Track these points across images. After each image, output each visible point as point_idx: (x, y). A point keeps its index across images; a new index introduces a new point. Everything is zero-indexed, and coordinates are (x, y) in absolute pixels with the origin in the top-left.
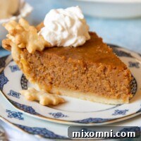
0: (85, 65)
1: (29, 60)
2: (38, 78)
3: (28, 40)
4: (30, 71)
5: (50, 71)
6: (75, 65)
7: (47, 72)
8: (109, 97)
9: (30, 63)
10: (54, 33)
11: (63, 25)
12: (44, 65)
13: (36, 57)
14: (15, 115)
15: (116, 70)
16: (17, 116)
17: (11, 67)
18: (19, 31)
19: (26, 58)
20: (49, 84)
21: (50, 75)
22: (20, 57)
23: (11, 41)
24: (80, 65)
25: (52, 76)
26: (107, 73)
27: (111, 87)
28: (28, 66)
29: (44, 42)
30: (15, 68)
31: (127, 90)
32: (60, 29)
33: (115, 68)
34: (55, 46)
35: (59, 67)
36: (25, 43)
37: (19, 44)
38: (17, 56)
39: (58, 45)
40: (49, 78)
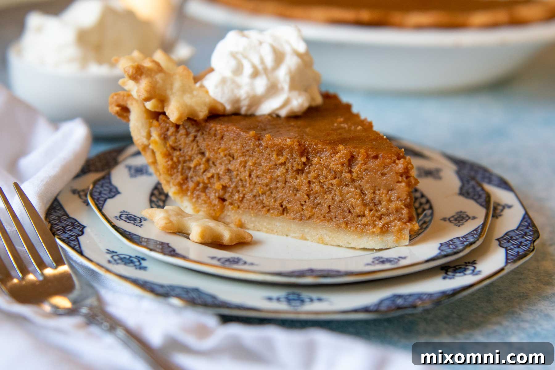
0: (303, 152)
1: (171, 142)
2: (191, 185)
3: (169, 92)
4: (172, 170)
5: (221, 170)
6: (280, 153)
7: (213, 171)
8: (362, 230)
9: (174, 149)
10: (234, 82)
11: (257, 62)
12: (207, 154)
13: (187, 134)
14: (127, 261)
15: (377, 162)
16: (132, 262)
17: (130, 168)
18: (149, 70)
19: (165, 138)
20: (216, 202)
21: (219, 178)
22: (149, 136)
23: (129, 95)
24: (291, 152)
25: (225, 180)
26: (355, 169)
27: (365, 205)
28: (168, 155)
29: (207, 100)
30: (139, 171)
31: (405, 211)
32: (248, 70)
33: (376, 157)
34: (236, 114)
35: (241, 159)
36: (163, 101)
37: (147, 99)
38: (144, 133)
39: (243, 111)
40: (217, 185)
